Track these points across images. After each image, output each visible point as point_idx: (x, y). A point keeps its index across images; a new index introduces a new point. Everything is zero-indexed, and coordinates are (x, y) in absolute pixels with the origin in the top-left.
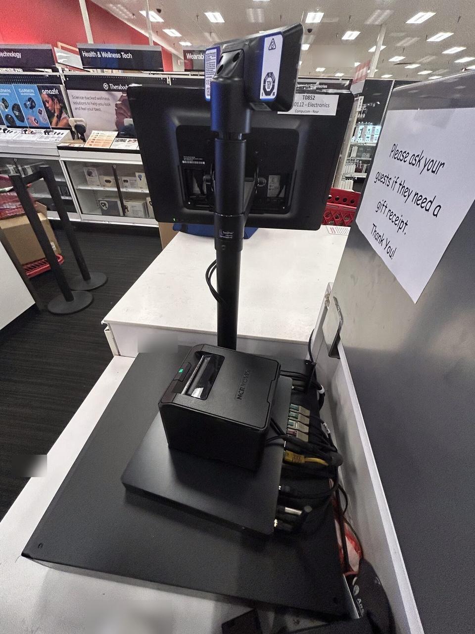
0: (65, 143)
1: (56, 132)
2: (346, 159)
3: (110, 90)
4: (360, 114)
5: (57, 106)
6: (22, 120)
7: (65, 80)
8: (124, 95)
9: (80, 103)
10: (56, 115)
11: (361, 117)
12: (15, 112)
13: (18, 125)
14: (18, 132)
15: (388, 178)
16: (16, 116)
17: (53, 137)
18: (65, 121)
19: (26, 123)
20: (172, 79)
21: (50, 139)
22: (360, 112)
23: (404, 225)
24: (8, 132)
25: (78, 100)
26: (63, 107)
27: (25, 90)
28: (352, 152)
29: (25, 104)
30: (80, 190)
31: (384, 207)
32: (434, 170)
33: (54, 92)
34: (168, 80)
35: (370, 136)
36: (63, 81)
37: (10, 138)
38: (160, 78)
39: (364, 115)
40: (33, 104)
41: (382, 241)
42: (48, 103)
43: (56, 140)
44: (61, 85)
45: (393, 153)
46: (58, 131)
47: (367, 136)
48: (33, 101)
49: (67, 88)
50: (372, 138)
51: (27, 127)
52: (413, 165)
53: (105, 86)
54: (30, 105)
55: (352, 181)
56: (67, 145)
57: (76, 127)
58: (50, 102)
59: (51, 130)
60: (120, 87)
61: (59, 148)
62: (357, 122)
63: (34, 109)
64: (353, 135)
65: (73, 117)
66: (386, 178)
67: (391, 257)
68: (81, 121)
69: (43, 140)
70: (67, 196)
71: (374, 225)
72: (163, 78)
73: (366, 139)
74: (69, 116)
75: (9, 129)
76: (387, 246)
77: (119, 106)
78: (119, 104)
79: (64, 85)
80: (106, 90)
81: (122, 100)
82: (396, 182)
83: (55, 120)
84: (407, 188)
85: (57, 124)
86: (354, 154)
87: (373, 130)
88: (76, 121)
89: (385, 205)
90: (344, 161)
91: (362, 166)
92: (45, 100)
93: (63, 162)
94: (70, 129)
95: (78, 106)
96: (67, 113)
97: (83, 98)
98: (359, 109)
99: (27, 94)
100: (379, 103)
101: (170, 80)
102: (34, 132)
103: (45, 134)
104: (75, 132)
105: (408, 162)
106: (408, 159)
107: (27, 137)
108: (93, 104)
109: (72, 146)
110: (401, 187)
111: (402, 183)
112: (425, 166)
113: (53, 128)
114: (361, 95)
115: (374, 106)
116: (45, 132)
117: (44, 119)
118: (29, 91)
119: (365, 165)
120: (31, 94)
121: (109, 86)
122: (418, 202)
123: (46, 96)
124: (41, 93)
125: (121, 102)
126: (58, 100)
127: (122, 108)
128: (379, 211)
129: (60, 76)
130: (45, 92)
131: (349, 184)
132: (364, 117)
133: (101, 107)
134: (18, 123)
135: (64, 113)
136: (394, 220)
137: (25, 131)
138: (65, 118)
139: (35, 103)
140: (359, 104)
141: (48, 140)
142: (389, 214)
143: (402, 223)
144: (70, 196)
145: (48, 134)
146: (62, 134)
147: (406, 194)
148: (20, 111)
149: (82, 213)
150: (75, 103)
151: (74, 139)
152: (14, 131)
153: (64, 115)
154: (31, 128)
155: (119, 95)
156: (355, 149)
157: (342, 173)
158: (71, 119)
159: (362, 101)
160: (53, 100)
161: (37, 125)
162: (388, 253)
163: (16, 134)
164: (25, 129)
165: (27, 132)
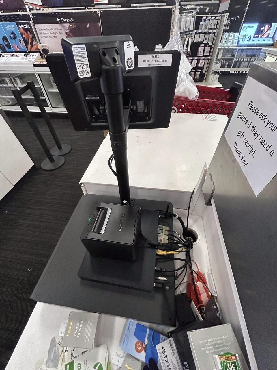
0: (37, 62)
1: (31, 55)
2: (215, 59)
3: (61, 23)
4: (226, 26)
5: (30, 37)
6: (10, 48)
7: (32, 17)
8: (70, 25)
9: (44, 34)
10: (30, 42)
11: (226, 29)
12: (5, 42)
13: (7, 51)
14: (9, 56)
15: (246, 119)
16: (6, 45)
17: (30, 58)
18: (36, 46)
19: (12, 49)
20: (100, 11)
21: (28, 60)
22: (226, 25)
23: (253, 152)
24: (2, 56)
25: (42, 31)
26: (34, 37)
27: (9, 26)
28: (219, 54)
29: (10, 36)
30: (49, 92)
31: (242, 136)
32: (273, 129)
33: (27, 26)
34: (98, 13)
35: (231, 41)
36: (31, 18)
37: (4, 61)
38: (93, 11)
39: (228, 27)
40: (15, 36)
41: (240, 154)
42: (24, 34)
43: (32, 60)
44: (30, 21)
45: (250, 106)
46: (32, 54)
47: (229, 41)
48: (14, 34)
49: (35, 23)
50: (233, 42)
51: (13, 52)
52: (261, 120)
53: (58, 20)
54: (13, 37)
55: (218, 75)
56: (39, 63)
57: (43, 50)
58: (25, 34)
59: (28, 53)
60: (68, 20)
61: (35, 66)
62: (223, 32)
63: (16, 39)
64: (220, 42)
65: (40, 44)
66: (245, 119)
67: (245, 166)
68: (46, 46)
69: (24, 60)
70: (42, 96)
71: (236, 143)
72: (95, 11)
73: (229, 43)
74: (37, 43)
75: (3, 54)
76: (243, 158)
77: (67, 34)
78: (68, 32)
79: (32, 21)
80: (59, 23)
81: (69, 29)
82: (250, 124)
83: (29, 46)
84: (257, 132)
85: (31, 49)
86: (220, 56)
87: (234, 36)
88: (42, 46)
89: (243, 134)
90: (213, 61)
91: (225, 63)
92: (22, 33)
93: (38, 75)
94: (39, 52)
95: (42, 36)
96: (36, 41)
97: (45, 29)
98: (225, 23)
99: (10, 29)
100: (239, 17)
101: (99, 12)
102: (18, 55)
103: (25, 56)
104: (43, 54)
105: (258, 116)
106: (258, 114)
107: (14, 59)
108: (52, 33)
109: (42, 64)
110: (253, 129)
111: (254, 127)
112: (268, 124)
113: (29, 52)
114: (227, 11)
115: (235, 19)
116: (25, 55)
117: (23, 46)
118: (11, 26)
119: (227, 62)
120: (12, 29)
121: (61, 20)
122: (263, 143)
123: (22, 30)
124: (19, 28)
125: (69, 31)
126: (30, 32)
127: (70, 35)
128: (239, 136)
129: (29, 14)
130: (21, 27)
131: (216, 77)
132: (228, 28)
133: (57, 35)
134: (8, 50)
135: (34, 41)
136: (248, 146)
137: (13, 55)
138: (35, 44)
139: (16, 35)
140: (225, 19)
141: (27, 61)
142: (245, 141)
143: (252, 150)
144: (44, 96)
145: (27, 56)
146: (35, 56)
147: (256, 135)
148: (7, 41)
149: (52, 107)
150: (40, 34)
151: (42, 58)
152: (6, 56)
153: (35, 43)
154: (16, 52)
155: (67, 25)
156: (221, 52)
157: (212, 70)
158: (39, 45)
159: (227, 16)
160: (27, 32)
161: (19, 50)
162: (243, 163)
163: (8, 57)
164: (12, 54)
165: (14, 56)
